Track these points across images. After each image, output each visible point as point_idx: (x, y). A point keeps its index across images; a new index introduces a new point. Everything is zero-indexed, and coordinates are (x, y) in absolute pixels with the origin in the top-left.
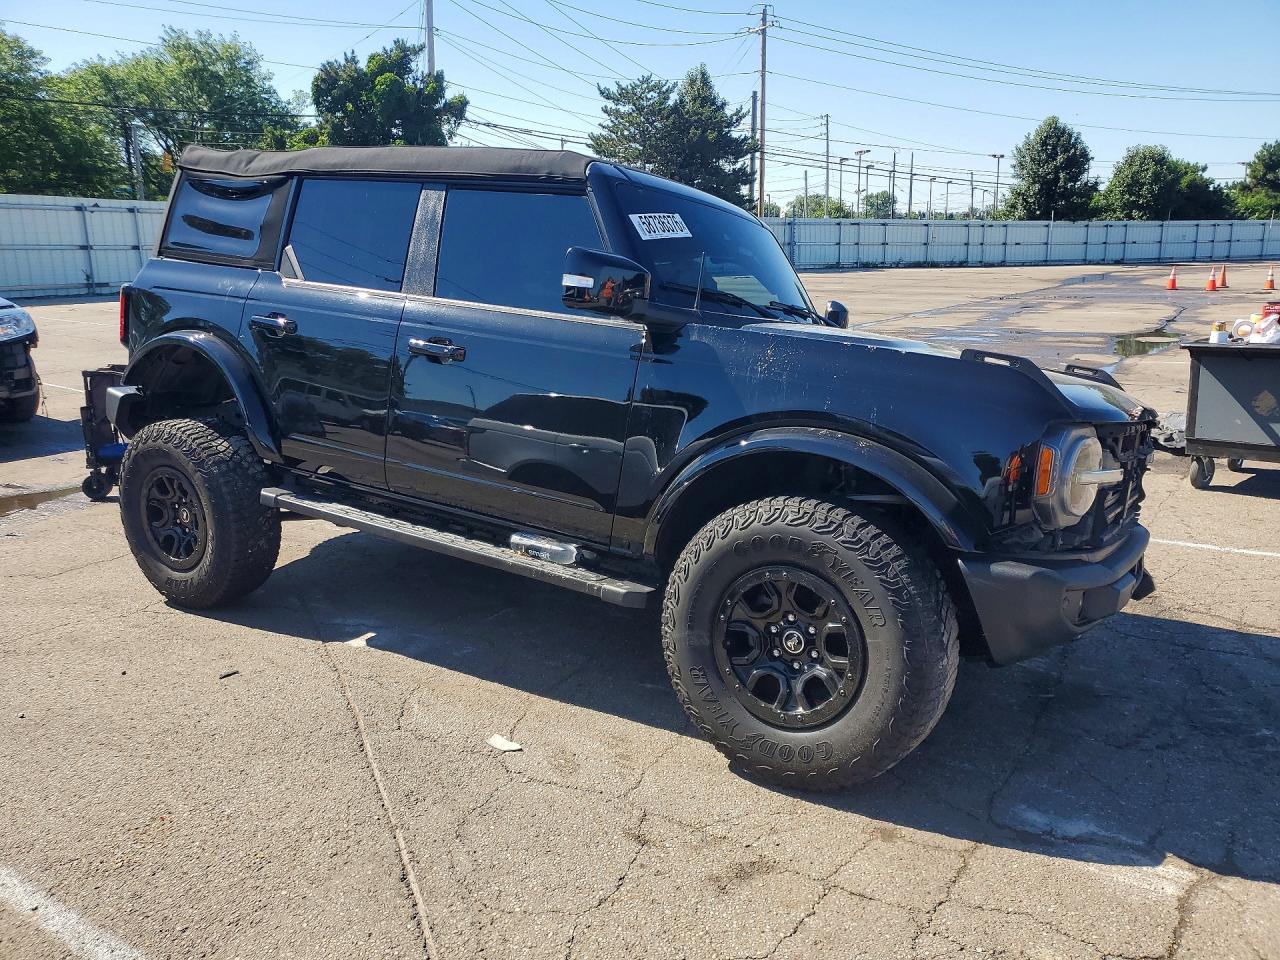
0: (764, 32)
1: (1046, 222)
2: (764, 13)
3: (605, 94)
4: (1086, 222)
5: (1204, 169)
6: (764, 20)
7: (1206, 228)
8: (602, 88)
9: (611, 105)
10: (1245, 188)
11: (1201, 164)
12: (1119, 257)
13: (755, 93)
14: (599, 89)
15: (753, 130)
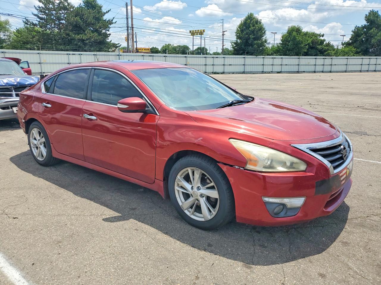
1: (244, 56)
4: (263, 56)
5: (323, 36)
7: (320, 60)
10: (348, 44)
11: (322, 34)
12: (279, 71)
13: (127, 3)
15: (127, 18)
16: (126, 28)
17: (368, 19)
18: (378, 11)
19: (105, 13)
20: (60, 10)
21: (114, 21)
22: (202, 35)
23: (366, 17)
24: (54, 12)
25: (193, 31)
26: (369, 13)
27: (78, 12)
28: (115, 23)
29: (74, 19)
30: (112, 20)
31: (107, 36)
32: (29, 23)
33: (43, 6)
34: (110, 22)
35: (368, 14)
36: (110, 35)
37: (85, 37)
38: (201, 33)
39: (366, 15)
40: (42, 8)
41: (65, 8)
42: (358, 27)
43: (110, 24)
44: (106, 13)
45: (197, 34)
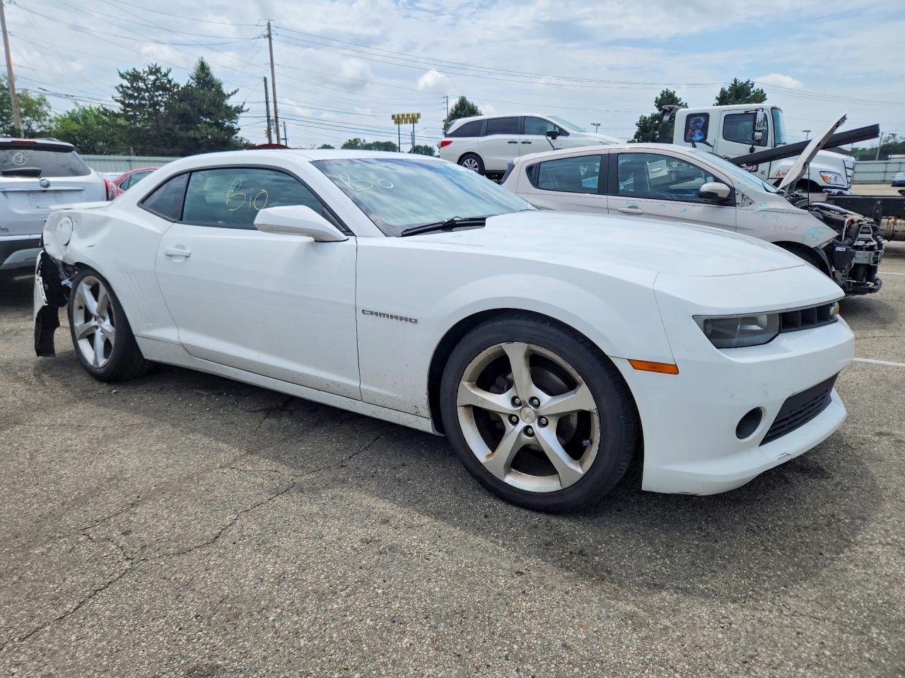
0: (269, 36)
2: (269, 25)
3: (122, 76)
6: (269, 28)
8: (122, 73)
9: (126, 83)
13: (265, 80)
14: (119, 72)
15: (267, 103)
16: (266, 119)
17: (659, 104)
18: (674, 92)
19: (229, 95)
20: (157, 91)
21: (245, 108)
22: (415, 125)
23: (656, 102)
24: (147, 94)
25: (398, 116)
26: (662, 95)
27: (186, 94)
28: (248, 110)
29: (179, 106)
30: (242, 107)
31: (233, 131)
32: (108, 114)
33: (129, 85)
34: (239, 110)
35: (660, 97)
36: (239, 129)
37: (198, 135)
38: (414, 119)
39: (657, 98)
40: (127, 87)
41: (163, 88)
42: (645, 118)
43: (239, 112)
44: (232, 94)
45: (406, 123)
